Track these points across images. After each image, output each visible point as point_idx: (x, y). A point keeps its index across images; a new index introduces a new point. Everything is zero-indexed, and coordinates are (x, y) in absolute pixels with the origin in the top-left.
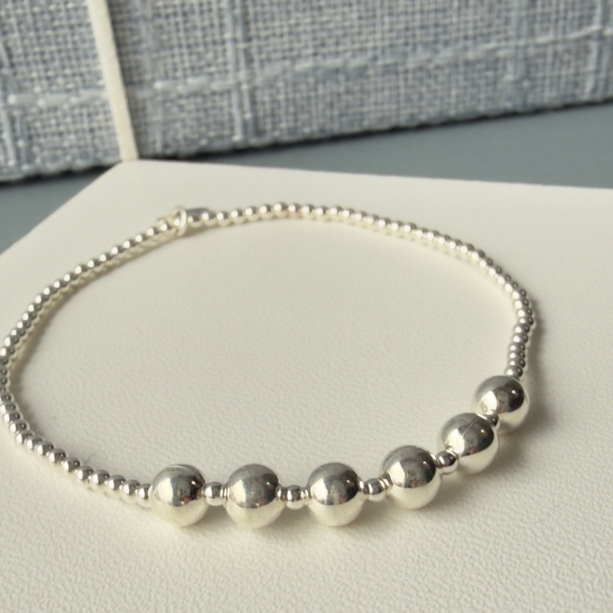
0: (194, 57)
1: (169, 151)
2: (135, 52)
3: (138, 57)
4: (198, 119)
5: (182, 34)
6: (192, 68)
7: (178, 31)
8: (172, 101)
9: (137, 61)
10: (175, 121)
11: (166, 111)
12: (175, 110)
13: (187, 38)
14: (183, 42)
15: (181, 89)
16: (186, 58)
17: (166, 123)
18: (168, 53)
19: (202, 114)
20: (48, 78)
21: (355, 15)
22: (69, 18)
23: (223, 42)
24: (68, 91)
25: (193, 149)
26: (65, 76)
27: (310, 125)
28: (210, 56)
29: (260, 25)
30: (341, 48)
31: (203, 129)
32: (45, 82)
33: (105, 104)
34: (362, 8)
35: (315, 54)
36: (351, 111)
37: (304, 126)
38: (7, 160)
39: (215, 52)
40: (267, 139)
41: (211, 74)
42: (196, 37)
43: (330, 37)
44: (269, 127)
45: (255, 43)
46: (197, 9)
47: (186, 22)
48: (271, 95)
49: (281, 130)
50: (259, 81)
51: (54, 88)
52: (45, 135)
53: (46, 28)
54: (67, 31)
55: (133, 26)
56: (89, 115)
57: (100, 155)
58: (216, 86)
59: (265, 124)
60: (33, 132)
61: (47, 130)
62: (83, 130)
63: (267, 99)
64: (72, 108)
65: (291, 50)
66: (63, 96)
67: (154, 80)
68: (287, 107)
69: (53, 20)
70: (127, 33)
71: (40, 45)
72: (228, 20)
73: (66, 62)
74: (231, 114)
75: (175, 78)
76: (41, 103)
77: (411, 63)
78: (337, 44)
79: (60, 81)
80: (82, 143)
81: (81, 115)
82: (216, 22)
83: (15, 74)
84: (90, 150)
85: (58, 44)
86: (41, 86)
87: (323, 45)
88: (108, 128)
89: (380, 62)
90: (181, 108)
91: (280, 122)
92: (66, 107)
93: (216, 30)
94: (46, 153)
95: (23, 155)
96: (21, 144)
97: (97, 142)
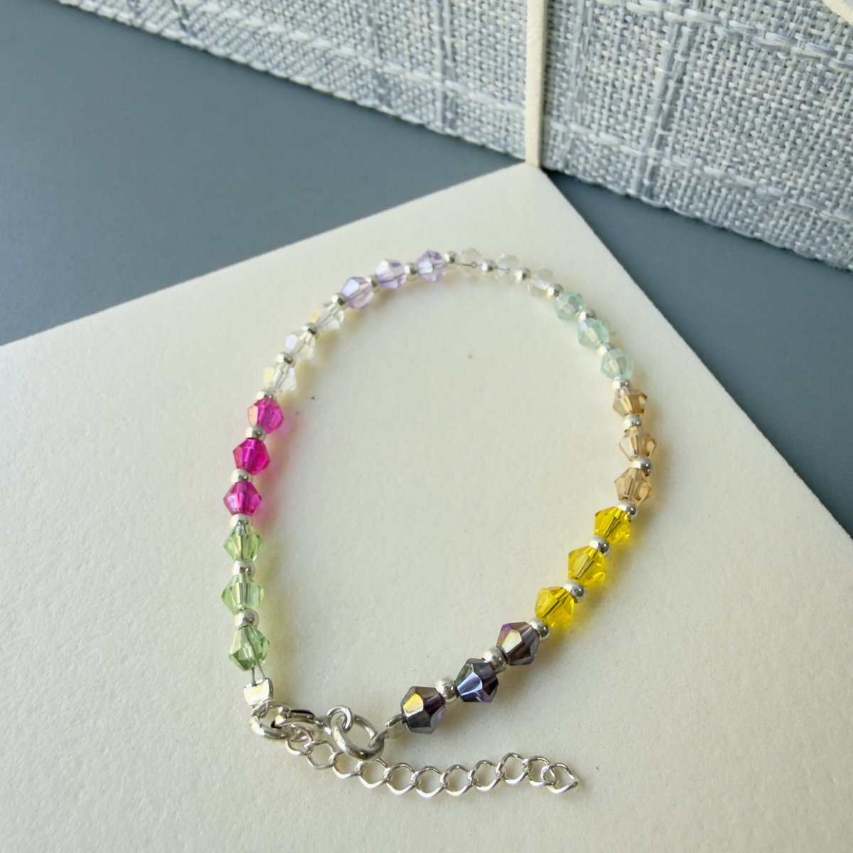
0: (612, 121)
1: (567, 172)
2: (561, 95)
3: (562, 99)
4: (599, 162)
5: (607, 100)
6: (608, 127)
7: (605, 96)
8: (582, 141)
9: (560, 101)
10: (580, 155)
11: (574, 146)
12: (583, 149)
13: (610, 105)
14: (606, 105)
15: (592, 136)
16: (605, 117)
17: (570, 152)
18: (590, 107)
19: (604, 162)
20: (481, 81)
21: (784, 156)
22: (510, 47)
23: (643, 121)
24: (494, 96)
25: (590, 180)
26: (495, 85)
27: (703, 212)
28: (628, 126)
29: (684, 123)
30: (757, 173)
31: (602, 172)
32: (478, 83)
33: (523, 118)
34: (794, 153)
35: (729, 167)
36: (747, 220)
37: (697, 209)
38: (434, 121)
39: (633, 125)
40: (656, 203)
41: (623, 138)
42: (619, 107)
43: (751, 161)
44: (662, 197)
45: (673, 133)
46: (627, 87)
47: (612, 93)
48: (674, 176)
49: (674, 204)
50: (666, 162)
51: (484, 89)
52: (469, 117)
53: (489, 46)
54: (506, 56)
55: (564, 75)
56: (508, 119)
57: (510, 149)
58: (625, 149)
59: (661, 193)
60: (459, 110)
61: (472, 114)
62: (500, 128)
63: (668, 177)
64: (496, 109)
65: (708, 154)
66: (490, 99)
67: (571, 120)
68: (685, 190)
69: (496, 43)
70: (557, 79)
71: (480, 55)
72: (651, 107)
73: (499, 77)
74: (630, 172)
75: (589, 127)
76: (472, 95)
77: (825, 214)
78: (756, 168)
79: (491, 88)
80: (497, 135)
81: (502, 117)
82: (642, 103)
83: (456, 67)
84: (502, 142)
85: (495, 61)
86: (474, 83)
87: (742, 163)
88: (521, 134)
89: (793, 201)
90: (588, 150)
91: (676, 198)
92: (491, 107)
93: (640, 110)
94: (467, 129)
95: (448, 122)
96: (449, 115)
97: (509, 139)
